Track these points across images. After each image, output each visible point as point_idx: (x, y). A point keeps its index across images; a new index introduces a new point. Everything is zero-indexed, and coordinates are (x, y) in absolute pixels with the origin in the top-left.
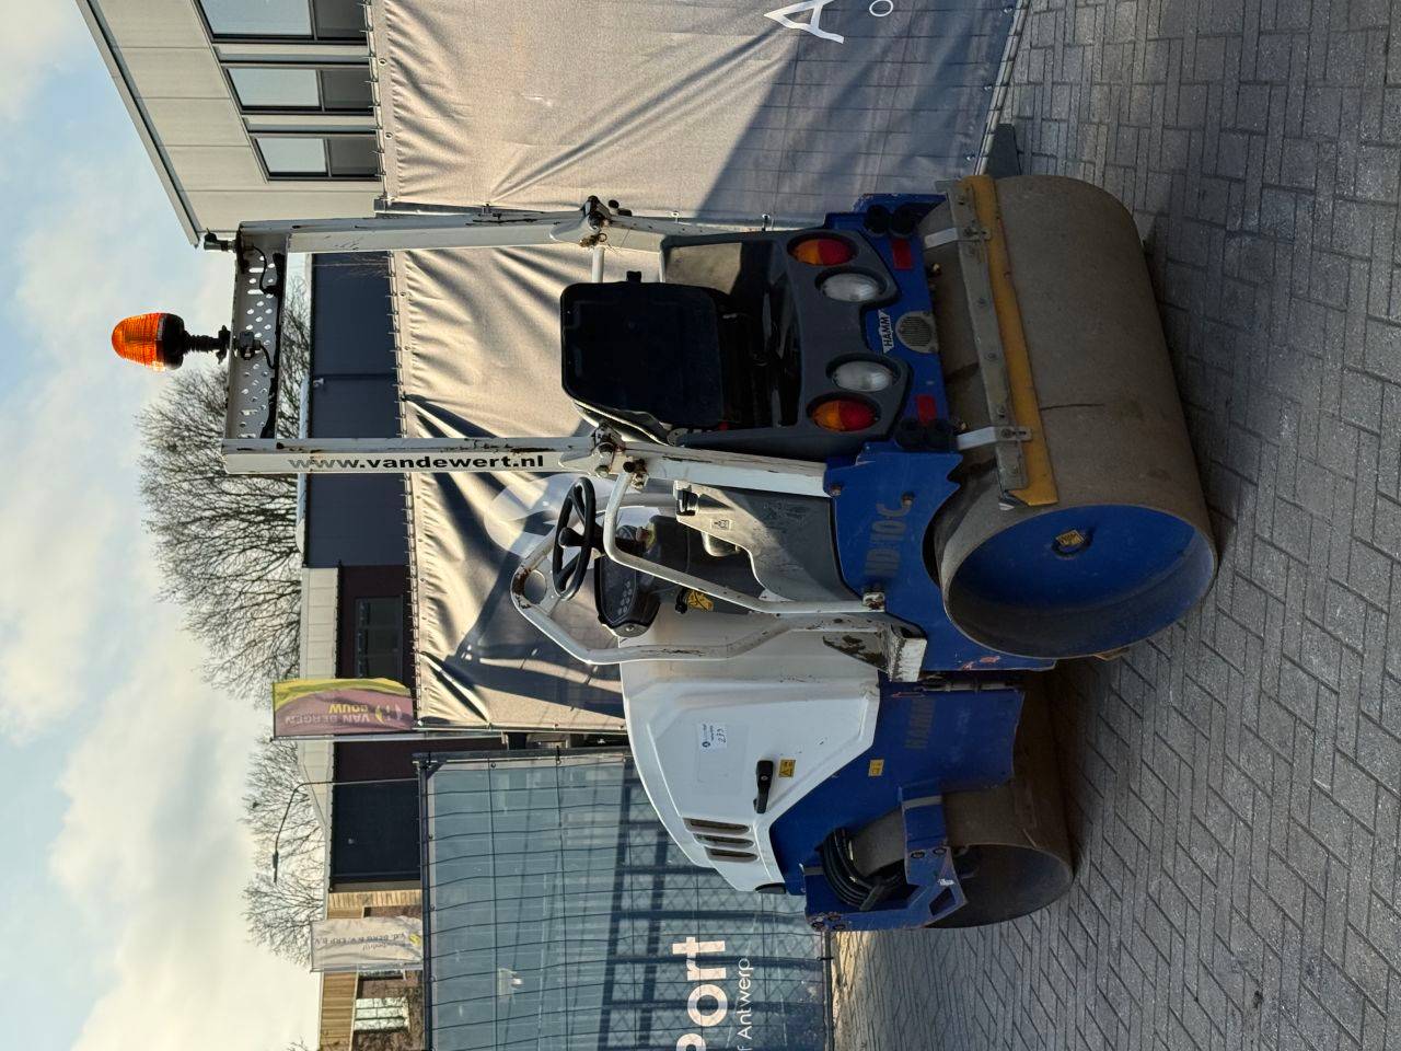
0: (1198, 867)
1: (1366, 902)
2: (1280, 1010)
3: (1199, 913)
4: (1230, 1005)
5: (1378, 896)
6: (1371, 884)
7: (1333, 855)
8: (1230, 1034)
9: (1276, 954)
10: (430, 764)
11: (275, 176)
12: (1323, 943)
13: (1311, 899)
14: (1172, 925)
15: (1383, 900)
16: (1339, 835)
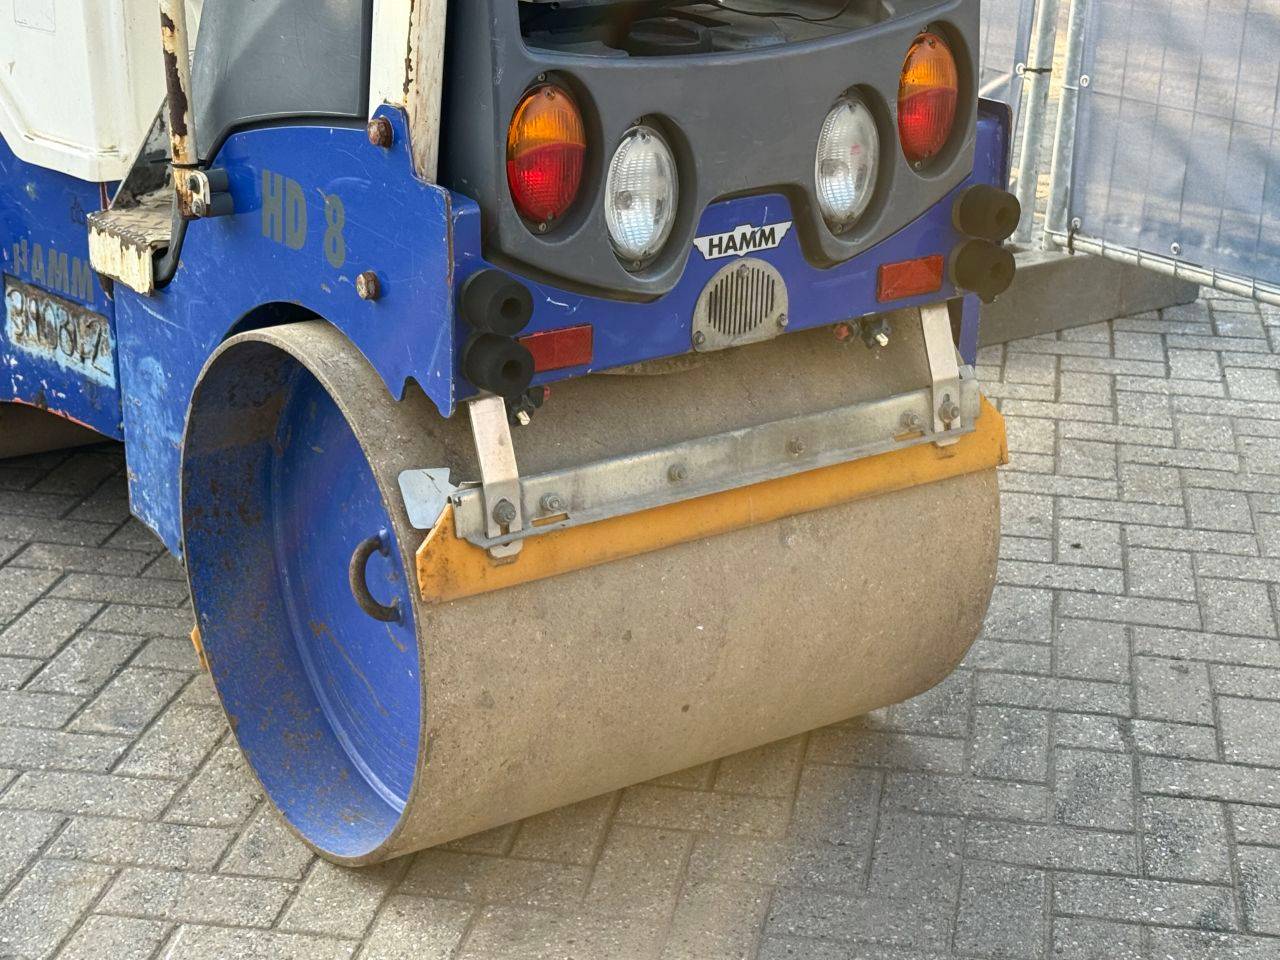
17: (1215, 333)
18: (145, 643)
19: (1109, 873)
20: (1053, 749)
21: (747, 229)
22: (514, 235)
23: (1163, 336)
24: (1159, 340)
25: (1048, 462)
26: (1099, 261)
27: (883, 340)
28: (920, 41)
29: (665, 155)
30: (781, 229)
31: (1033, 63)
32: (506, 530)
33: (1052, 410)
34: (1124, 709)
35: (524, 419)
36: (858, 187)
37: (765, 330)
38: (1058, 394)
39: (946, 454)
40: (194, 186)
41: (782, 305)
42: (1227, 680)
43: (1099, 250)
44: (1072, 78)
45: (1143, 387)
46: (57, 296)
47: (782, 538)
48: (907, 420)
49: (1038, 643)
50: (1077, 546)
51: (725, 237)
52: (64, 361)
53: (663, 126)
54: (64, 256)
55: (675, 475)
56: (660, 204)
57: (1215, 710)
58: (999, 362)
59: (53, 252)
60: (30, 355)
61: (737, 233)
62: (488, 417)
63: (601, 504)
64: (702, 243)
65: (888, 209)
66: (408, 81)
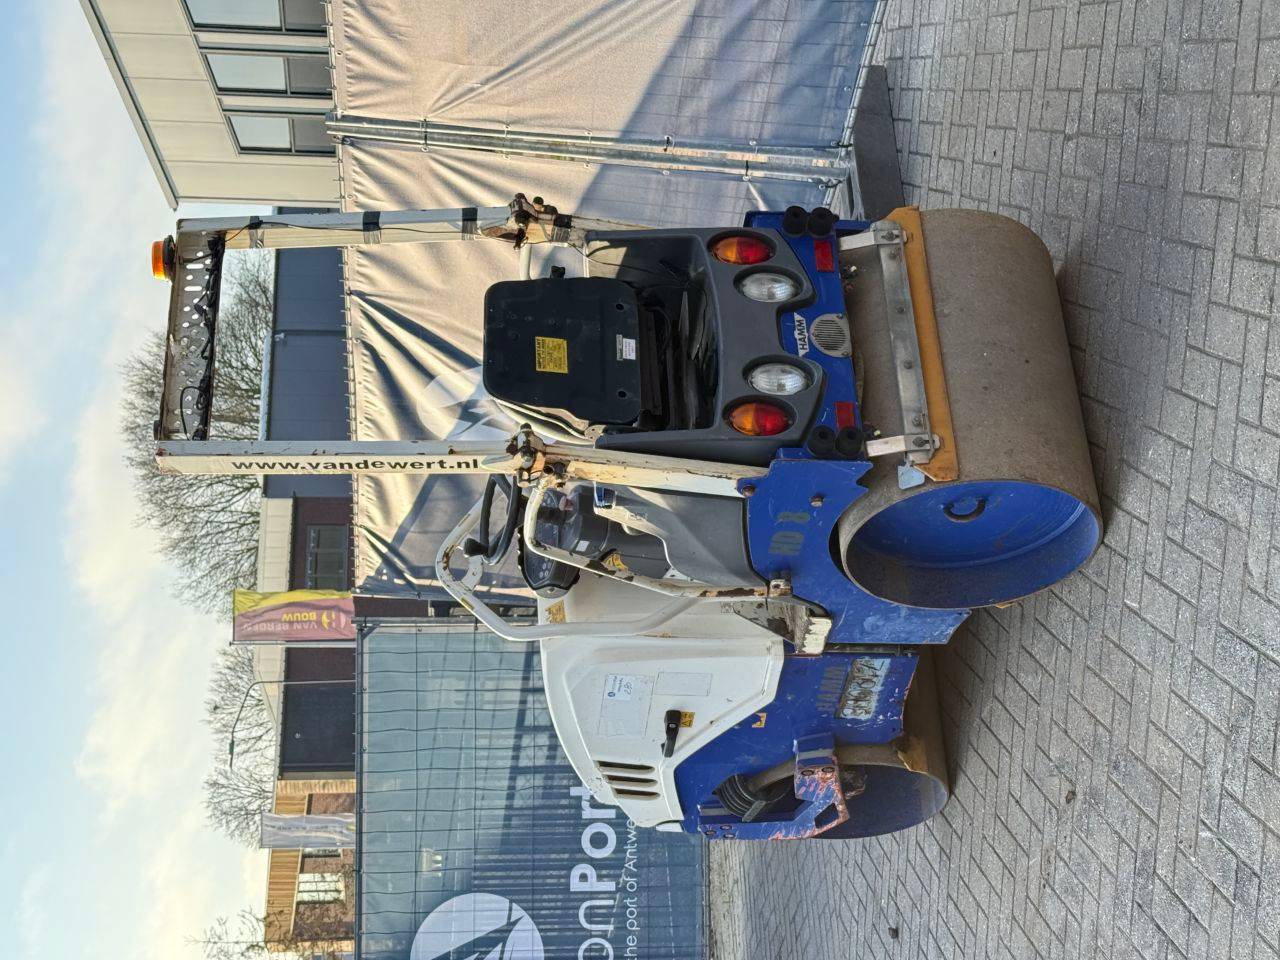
0: (1024, 689)
1: (1166, 700)
2: (1090, 804)
3: (1023, 729)
4: (1048, 804)
5: (1177, 695)
6: (1170, 685)
7: (1139, 664)
8: (1047, 829)
9: (1088, 756)
10: (366, 627)
11: (245, 150)
12: (1128, 741)
13: (1121, 704)
14: (1000, 742)
15: (1180, 697)
16: (1144, 647)
17: (901, 58)
18: (1023, 647)
19: (1121, 153)
20: (1076, 177)
21: (796, 333)
22: (793, 434)
23: (902, 89)
24: (904, 93)
25: (958, 164)
26: (855, 129)
27: (853, 268)
28: (716, 255)
29: (759, 370)
30: (797, 317)
31: (743, 172)
32: (927, 442)
33: (935, 159)
34: (1062, 137)
35: (878, 433)
36: (780, 282)
37: (844, 324)
38: (927, 155)
39: (911, 238)
40: (777, 586)
41: (833, 317)
42: (1052, 83)
43: (849, 130)
44: (751, 150)
45: (926, 105)
46: (844, 688)
47: (946, 316)
48: (893, 257)
49: (1034, 178)
50: (995, 153)
51: (799, 342)
52: (878, 688)
53: (748, 370)
54: (823, 682)
55: (909, 366)
56: (784, 372)
57: (1064, 90)
58: (911, 188)
59: (822, 688)
60: (876, 707)
61: (797, 336)
62: (876, 448)
63: (920, 400)
64: (802, 353)
65: (790, 268)
66: (727, 478)
